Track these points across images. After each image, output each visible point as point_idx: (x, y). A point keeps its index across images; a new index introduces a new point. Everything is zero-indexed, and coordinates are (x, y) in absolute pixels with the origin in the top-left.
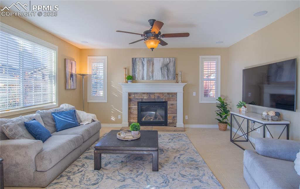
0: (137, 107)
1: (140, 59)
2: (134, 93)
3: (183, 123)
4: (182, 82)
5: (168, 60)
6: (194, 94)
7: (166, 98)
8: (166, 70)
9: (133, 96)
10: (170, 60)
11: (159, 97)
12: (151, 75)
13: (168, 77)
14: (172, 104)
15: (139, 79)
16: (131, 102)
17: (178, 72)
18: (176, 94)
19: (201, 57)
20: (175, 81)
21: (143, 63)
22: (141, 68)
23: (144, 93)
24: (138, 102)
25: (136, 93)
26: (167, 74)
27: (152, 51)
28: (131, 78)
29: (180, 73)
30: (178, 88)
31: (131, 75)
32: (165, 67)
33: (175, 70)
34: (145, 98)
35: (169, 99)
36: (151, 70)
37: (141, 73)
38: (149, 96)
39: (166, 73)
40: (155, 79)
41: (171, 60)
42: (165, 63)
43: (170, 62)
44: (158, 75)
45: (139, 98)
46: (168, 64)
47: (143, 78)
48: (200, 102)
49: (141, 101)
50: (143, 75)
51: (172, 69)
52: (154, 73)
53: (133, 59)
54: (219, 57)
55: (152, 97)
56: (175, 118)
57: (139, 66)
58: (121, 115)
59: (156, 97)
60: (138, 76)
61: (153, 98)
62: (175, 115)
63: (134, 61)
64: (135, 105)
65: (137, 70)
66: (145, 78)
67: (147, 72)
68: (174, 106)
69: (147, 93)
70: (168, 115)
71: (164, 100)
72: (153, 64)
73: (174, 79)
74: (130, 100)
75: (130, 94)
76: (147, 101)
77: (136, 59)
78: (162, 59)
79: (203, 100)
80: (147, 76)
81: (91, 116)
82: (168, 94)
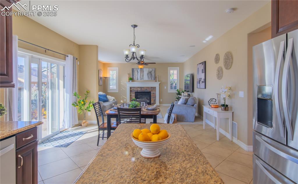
0: (134, 95)
1: (136, 69)
2: (133, 87)
3: (159, 103)
4: (159, 81)
5: (151, 69)
6: (165, 88)
7: (150, 90)
8: (150, 75)
9: (133, 89)
10: (152, 69)
11: (146, 89)
12: (142, 78)
13: (151, 78)
14: (153, 93)
15: (136, 80)
16: (132, 92)
17: (157, 76)
18: (155, 88)
19: (169, 68)
20: (155, 81)
21: (138, 71)
22: (137, 74)
23: (138, 87)
24: (135, 92)
25: (134, 87)
26: (151, 77)
27: (141, 69)
28: (132, 79)
29: (158, 77)
30: (156, 85)
31: (131, 78)
33: (155, 75)
34: (139, 90)
35: (152, 90)
36: (142, 75)
37: (137, 77)
38: (141, 89)
39: (150, 77)
40: (144, 80)
41: (153, 69)
42: (150, 71)
43: (152, 70)
44: (146, 77)
45: (136, 90)
46: (151, 72)
47: (138, 79)
48: (169, 92)
49: (136, 91)
50: (138, 77)
51: (153, 74)
52: (144, 76)
53: (132, 69)
54: (178, 68)
55: (143, 89)
56: (155, 100)
57: (136, 73)
58: (126, 99)
59: (145, 89)
60: (135, 78)
61: (143, 90)
62: (155, 99)
63: (133, 70)
64: (133, 94)
65: (135, 75)
66: (139, 79)
67: (140, 76)
68: (155, 94)
69: (140, 87)
70: (151, 99)
71: (149, 91)
72: (143, 72)
73: (155, 79)
74: (131, 91)
75: (131, 88)
76: (140, 91)
77: (134, 69)
78: (148, 69)
79: (170, 91)
80: (140, 78)
81: (113, 98)
82: (151, 87)
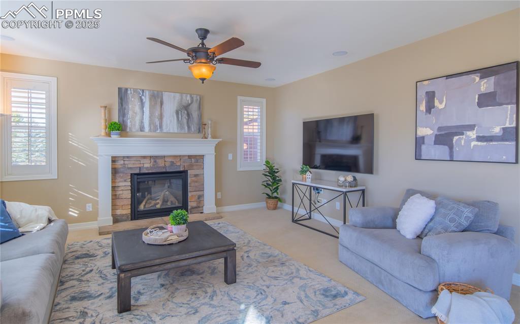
0: (129, 184)
1: (135, 90)
2: (124, 157)
3: (216, 205)
4: (214, 137)
5: (189, 98)
6: (230, 157)
7: (185, 164)
8: (185, 116)
9: (122, 162)
10: (192, 98)
11: (172, 163)
12: (158, 123)
13: (189, 127)
14: (196, 176)
15: (134, 130)
16: (117, 175)
17: (206, 120)
18: (202, 157)
19: (240, 98)
20: (202, 135)
21: (141, 100)
22: (137, 108)
23: (144, 157)
24: (131, 174)
25: (128, 157)
26: (188, 123)
27: (203, 83)
28: (118, 128)
29: (210, 122)
30: (206, 148)
31: (117, 121)
32: (184, 109)
33: (200, 117)
34: (146, 166)
35: (191, 166)
36: (157, 113)
37: (138, 119)
38: (155, 162)
39: (185, 121)
40: (165, 131)
41: (195, 99)
42: (184, 103)
43: (192, 102)
44: (170, 123)
45: (135, 167)
46: (189, 105)
47: (142, 129)
48: (239, 169)
49: (137, 171)
50: (142, 122)
51: (195, 115)
52: (164, 119)
53: (120, 89)
54: (264, 101)
55: (161, 163)
56: (200, 198)
57: (133, 106)
58: (95, 204)
59: (168, 164)
60: (133, 122)
61: (161, 166)
62: (200, 193)
63: (122, 94)
64: (125, 181)
65: (130, 113)
66: (147, 128)
67: (150, 117)
68: (199, 177)
69: (151, 157)
70: (190, 194)
71: (182, 169)
72: (162, 104)
73: (199, 132)
74: (115, 172)
75: (114, 160)
76: (150, 171)
77: (126, 90)
78: (178, 95)
79: (242, 166)
80: (150, 125)
82: (190, 157)
